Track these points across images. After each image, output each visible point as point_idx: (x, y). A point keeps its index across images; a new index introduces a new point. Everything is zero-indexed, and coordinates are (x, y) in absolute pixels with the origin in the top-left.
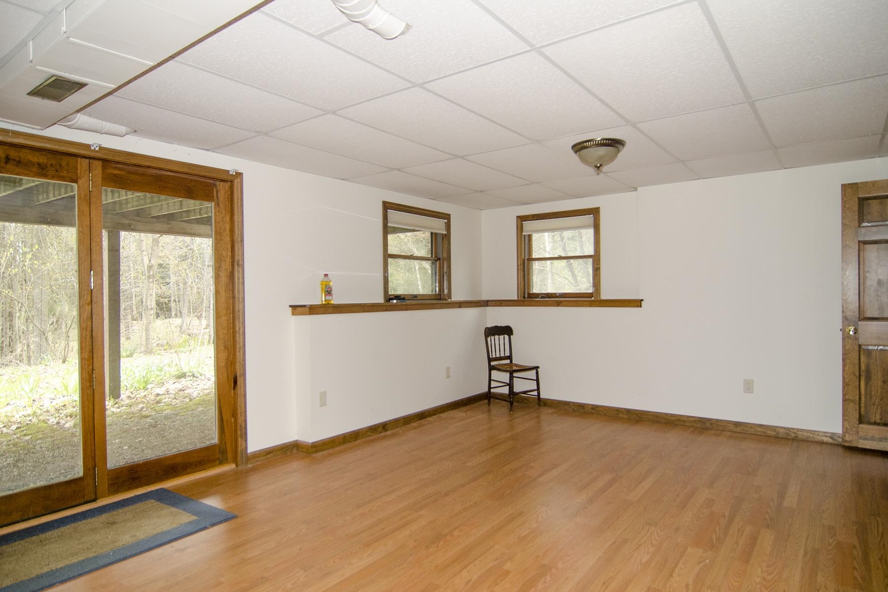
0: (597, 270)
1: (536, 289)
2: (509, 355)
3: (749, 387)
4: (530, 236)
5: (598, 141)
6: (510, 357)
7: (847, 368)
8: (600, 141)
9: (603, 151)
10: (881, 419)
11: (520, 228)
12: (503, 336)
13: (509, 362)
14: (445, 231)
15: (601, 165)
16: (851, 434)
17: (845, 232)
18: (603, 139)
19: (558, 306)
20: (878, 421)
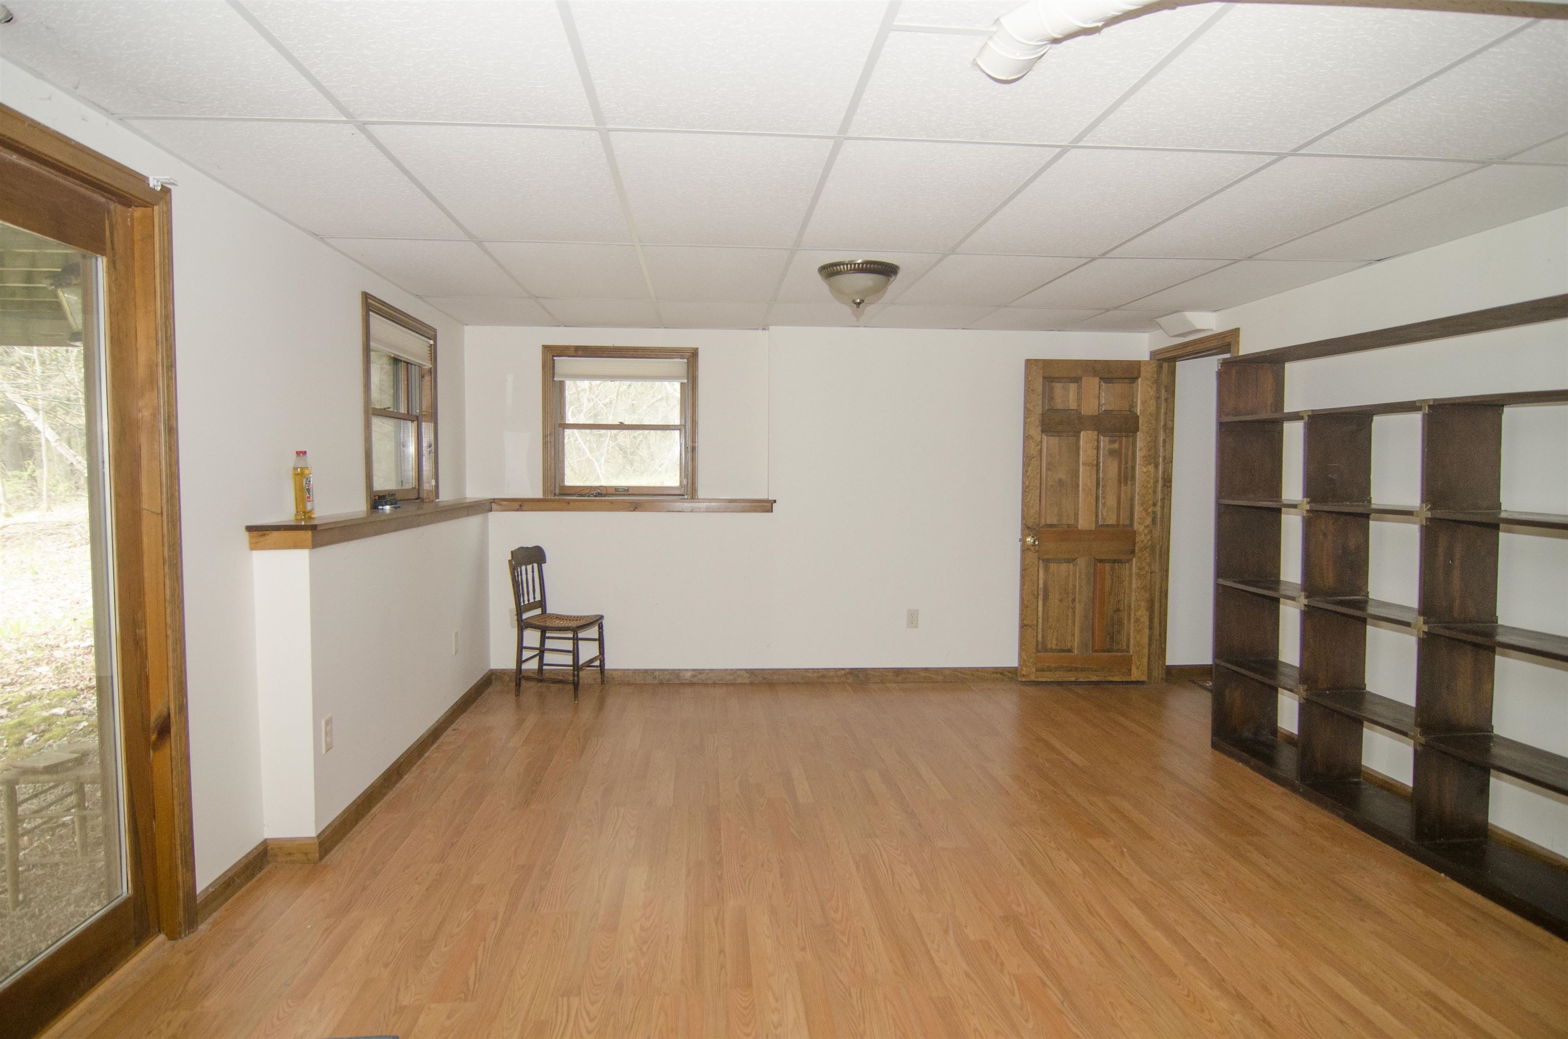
0: (691, 451)
1: (571, 480)
2: (540, 599)
3: (913, 619)
4: (562, 384)
5: (859, 264)
6: (542, 604)
7: (1026, 587)
8: (861, 265)
9: (866, 280)
10: (1057, 645)
11: (549, 369)
12: (531, 566)
13: (540, 613)
14: (430, 362)
15: (862, 301)
16: (1029, 667)
17: (1029, 420)
18: (867, 263)
19: (635, 509)
20: (1054, 647)
